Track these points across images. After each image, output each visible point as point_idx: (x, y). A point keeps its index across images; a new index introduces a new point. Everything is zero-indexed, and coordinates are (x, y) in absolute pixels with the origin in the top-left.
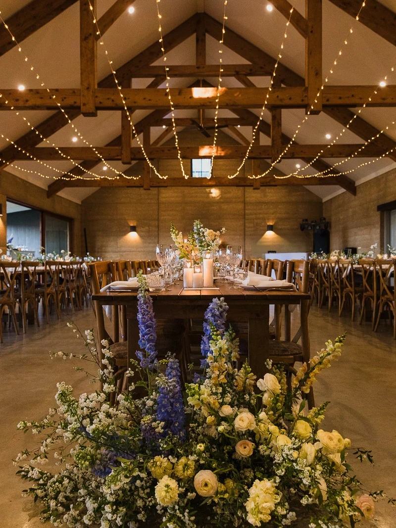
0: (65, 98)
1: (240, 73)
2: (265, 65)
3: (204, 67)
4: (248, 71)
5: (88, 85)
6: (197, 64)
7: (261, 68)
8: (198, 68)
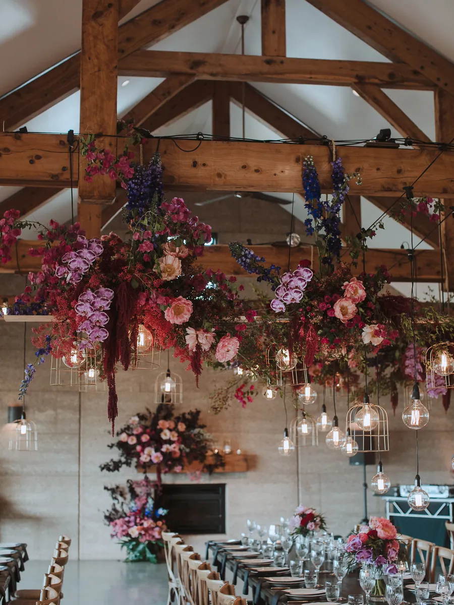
0: (38, 157)
1: (367, 81)
2: (422, 68)
3: (282, 62)
4: (386, 79)
5: (101, 126)
6: (264, 53)
7: (416, 73)
8: (269, 62)
